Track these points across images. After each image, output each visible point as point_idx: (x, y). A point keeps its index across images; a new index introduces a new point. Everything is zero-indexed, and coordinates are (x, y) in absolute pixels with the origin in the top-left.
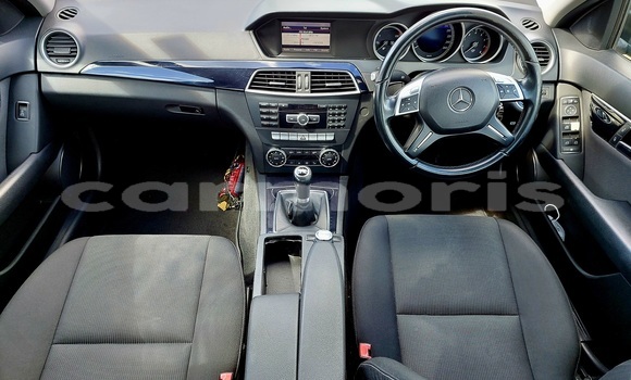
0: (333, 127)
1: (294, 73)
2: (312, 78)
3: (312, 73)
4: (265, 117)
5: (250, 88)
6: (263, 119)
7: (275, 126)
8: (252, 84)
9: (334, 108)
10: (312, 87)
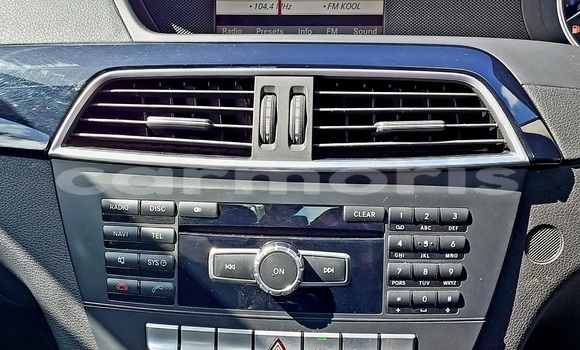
0: (413, 306)
1: (248, 82)
2: (319, 101)
3: (320, 82)
4: (121, 256)
5: (71, 140)
6: (115, 269)
7: (162, 298)
8: (80, 125)
9: (413, 223)
10: (318, 136)
